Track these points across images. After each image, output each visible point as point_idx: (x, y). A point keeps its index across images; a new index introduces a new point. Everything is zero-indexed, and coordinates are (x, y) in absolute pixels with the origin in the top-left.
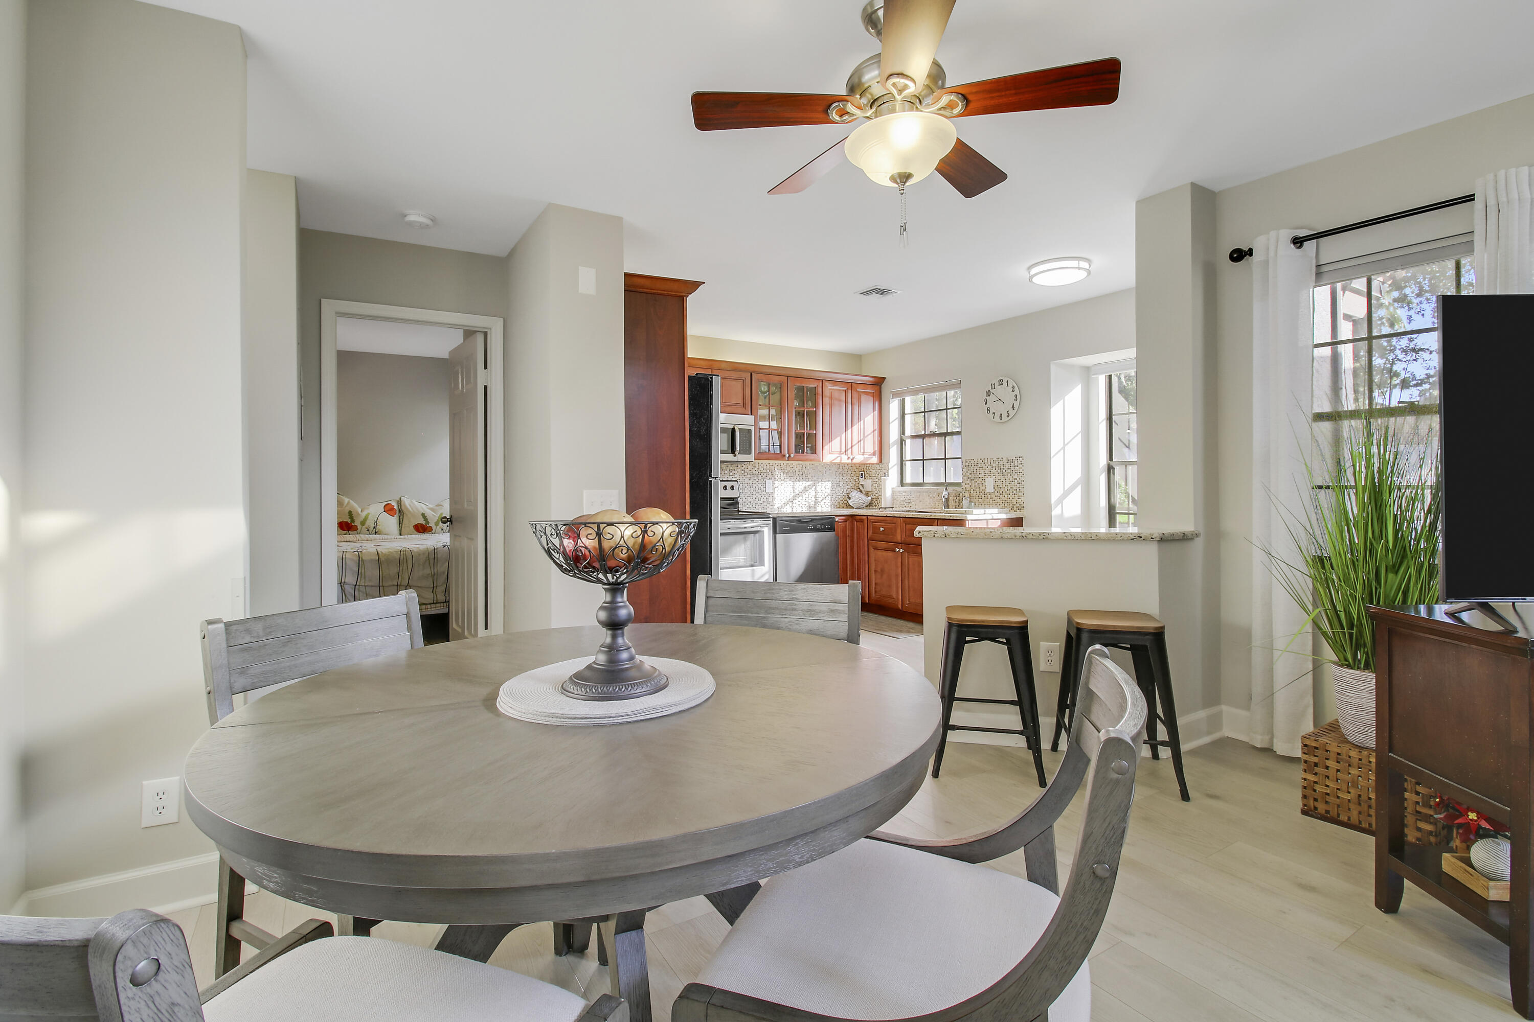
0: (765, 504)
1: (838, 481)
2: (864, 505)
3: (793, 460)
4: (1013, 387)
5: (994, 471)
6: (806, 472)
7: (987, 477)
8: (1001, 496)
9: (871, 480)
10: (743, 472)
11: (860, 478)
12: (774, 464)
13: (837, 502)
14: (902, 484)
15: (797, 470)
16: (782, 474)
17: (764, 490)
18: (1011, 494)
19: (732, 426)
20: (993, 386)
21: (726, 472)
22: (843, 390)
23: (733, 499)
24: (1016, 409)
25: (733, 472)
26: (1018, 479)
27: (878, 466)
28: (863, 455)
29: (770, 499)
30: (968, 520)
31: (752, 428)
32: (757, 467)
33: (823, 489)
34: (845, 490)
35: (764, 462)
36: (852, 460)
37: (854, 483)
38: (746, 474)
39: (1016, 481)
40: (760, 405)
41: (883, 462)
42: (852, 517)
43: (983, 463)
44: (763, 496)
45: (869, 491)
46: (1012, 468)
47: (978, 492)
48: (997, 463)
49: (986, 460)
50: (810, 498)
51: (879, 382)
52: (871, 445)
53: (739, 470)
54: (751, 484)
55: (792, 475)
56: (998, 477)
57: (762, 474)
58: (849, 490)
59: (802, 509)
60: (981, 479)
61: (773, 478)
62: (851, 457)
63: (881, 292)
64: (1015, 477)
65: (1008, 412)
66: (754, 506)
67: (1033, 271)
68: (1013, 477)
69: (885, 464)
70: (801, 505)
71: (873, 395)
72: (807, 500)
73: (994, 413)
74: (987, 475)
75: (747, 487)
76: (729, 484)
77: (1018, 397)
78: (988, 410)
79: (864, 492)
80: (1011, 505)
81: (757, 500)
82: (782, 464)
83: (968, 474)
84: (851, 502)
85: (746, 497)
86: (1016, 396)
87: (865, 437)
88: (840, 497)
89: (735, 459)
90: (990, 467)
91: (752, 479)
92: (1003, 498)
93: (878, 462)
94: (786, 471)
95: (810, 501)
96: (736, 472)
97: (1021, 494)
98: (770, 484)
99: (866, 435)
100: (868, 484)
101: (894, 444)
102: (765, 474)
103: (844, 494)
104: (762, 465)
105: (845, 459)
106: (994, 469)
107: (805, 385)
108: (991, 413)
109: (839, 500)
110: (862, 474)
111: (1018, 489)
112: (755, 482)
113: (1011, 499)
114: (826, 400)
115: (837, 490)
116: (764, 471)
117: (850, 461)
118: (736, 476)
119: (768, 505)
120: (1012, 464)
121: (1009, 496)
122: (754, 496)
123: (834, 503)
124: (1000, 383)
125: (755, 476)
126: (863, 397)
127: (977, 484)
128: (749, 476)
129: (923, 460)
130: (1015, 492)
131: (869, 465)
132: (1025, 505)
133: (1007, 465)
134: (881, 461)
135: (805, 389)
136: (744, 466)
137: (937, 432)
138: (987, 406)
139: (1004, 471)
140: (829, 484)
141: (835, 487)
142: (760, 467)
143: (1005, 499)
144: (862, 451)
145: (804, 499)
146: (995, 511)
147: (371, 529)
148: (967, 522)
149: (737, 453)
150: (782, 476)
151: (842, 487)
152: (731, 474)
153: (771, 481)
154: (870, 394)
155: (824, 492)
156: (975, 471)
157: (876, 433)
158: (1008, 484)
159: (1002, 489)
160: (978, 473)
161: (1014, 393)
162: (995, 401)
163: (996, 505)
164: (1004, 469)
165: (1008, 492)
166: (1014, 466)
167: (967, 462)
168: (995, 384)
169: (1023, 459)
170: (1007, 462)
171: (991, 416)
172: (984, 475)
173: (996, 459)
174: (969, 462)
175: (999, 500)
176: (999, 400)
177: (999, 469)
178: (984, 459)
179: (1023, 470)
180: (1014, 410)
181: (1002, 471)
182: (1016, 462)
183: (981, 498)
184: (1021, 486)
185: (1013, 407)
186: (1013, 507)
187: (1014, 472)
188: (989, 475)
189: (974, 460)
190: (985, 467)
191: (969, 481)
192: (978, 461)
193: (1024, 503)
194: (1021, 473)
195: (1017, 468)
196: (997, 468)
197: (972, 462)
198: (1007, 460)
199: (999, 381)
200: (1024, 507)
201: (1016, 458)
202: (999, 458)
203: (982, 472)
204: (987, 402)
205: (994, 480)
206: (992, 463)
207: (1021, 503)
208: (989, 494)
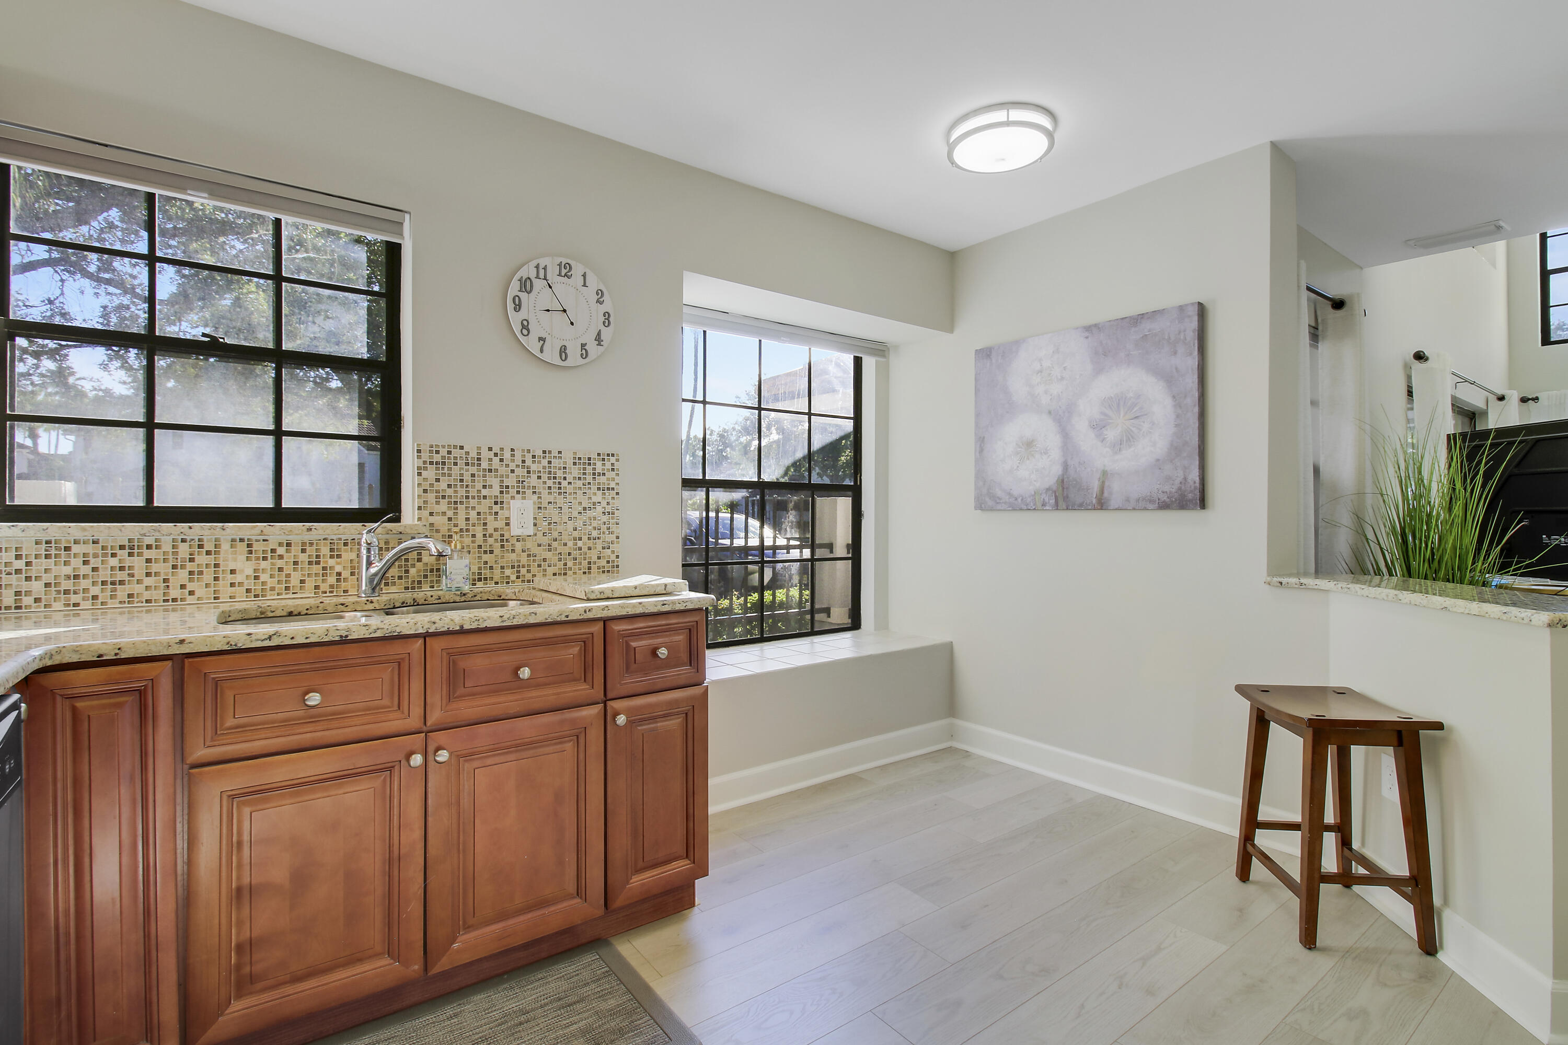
4: (600, 293)
5: (533, 481)
7: (513, 498)
8: (555, 544)
18: (585, 538)
20: (542, 271)
24: (605, 344)
26: (604, 504)
39: (600, 508)
43: (496, 460)
46: (589, 478)
47: (479, 536)
48: (545, 462)
49: (507, 455)
56: (546, 497)
60: (488, 503)
64: (595, 499)
65: (583, 345)
68: (590, 499)
73: (542, 338)
74: (512, 491)
77: (611, 320)
78: (525, 326)
80: (585, 563)
83: (443, 485)
86: (607, 315)
90: (521, 472)
92: (561, 549)
97: (610, 538)
106: (534, 477)
108: (534, 336)
111: (604, 528)
113: (585, 549)
120: (589, 469)
121: (580, 544)
124: (564, 272)
127: (473, 515)
130: (595, 534)
132: (620, 562)
133: (575, 471)
138: (522, 314)
139: (565, 483)
143: (566, 550)
156: (467, 477)
158: (575, 514)
159: (560, 528)
160: (479, 486)
161: (603, 308)
162: (548, 311)
163: (539, 566)
164: (565, 478)
165: (576, 534)
166: (594, 474)
167: (438, 452)
168: (545, 268)
169: (617, 460)
170: (575, 464)
171: (533, 345)
172: (502, 492)
173: (539, 453)
174: (443, 452)
175: (548, 555)
176: (565, 311)
177: (549, 478)
178: (502, 449)
179: (618, 484)
180: (599, 344)
181: (560, 484)
182: (599, 465)
183: (491, 552)
184: (613, 518)
185: (598, 339)
186: (589, 568)
187: (594, 488)
188: (518, 492)
189: (466, 449)
190: (503, 470)
191: (443, 506)
192: (479, 454)
193: (618, 557)
194: (613, 489)
195: (602, 479)
196: (545, 477)
197: (456, 453)
198: (575, 458)
199: (560, 265)
200: (618, 567)
201: (599, 455)
202: (550, 452)
203: (495, 483)
204: (520, 305)
205: (534, 503)
206: (529, 462)
207: (613, 557)
208: (518, 540)
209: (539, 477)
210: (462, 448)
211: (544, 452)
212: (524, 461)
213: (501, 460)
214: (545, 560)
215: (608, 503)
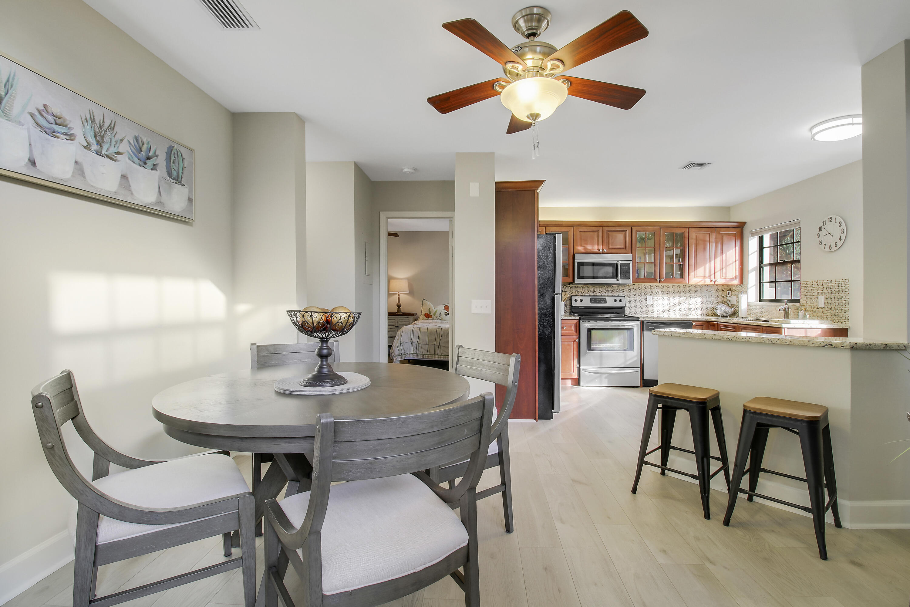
0: (646, 311)
1: (708, 297)
2: (728, 314)
3: (663, 282)
4: (840, 223)
5: (825, 290)
6: (680, 290)
7: (820, 296)
8: (830, 311)
9: (735, 297)
10: (630, 290)
11: (727, 296)
12: (654, 286)
13: (706, 312)
14: (761, 300)
15: (672, 289)
16: (660, 292)
17: (646, 302)
18: (839, 309)
19: (616, 262)
20: (824, 223)
21: (617, 290)
22: (707, 233)
23: (622, 307)
24: (843, 240)
25: (623, 290)
26: (844, 297)
27: (740, 287)
28: (725, 278)
29: (651, 308)
30: (784, 328)
31: (631, 263)
32: (641, 287)
33: (695, 302)
34: (714, 304)
35: (646, 284)
36: (714, 282)
37: (722, 299)
38: (632, 292)
39: (843, 298)
40: (638, 247)
41: (744, 283)
42: (708, 322)
43: (816, 284)
44: (645, 307)
45: (734, 305)
46: (840, 288)
47: (813, 307)
48: (828, 284)
49: (819, 282)
50: (683, 308)
51: (741, 226)
52: (732, 271)
53: (627, 289)
54: (636, 298)
55: (669, 292)
56: (828, 295)
57: (644, 292)
58: (717, 304)
59: (676, 316)
60: (814, 297)
61: (653, 295)
62: (714, 280)
63: (699, 165)
64: (842, 295)
65: (836, 243)
66: (638, 312)
67: (815, 130)
68: (840, 295)
69: (745, 285)
70: (676, 313)
71: (735, 235)
72: (681, 309)
73: (825, 245)
74: (820, 293)
75: (633, 300)
76: (618, 299)
77: (845, 231)
78: (821, 242)
79: (730, 306)
80: (838, 317)
81: (640, 309)
82: (660, 285)
83: (805, 292)
84: (717, 312)
85: (632, 306)
86: (843, 230)
87: (726, 266)
88: (709, 308)
89: (618, 282)
90: (822, 287)
91: (637, 295)
92: (832, 312)
93: (739, 284)
94: (664, 290)
95: (683, 311)
96: (625, 291)
97: (846, 309)
98: (650, 298)
99: (728, 264)
100: (733, 299)
101: (753, 270)
102: (647, 292)
103: (713, 306)
104: (644, 286)
105: (708, 282)
107: (674, 232)
108: (823, 244)
109: (709, 311)
110: (729, 293)
111: (844, 305)
112: (639, 297)
113: (839, 313)
114: (692, 241)
115: (706, 304)
116: (646, 290)
117: (713, 283)
118: (625, 293)
119: (649, 312)
120: (840, 285)
121: (837, 311)
122: (638, 307)
123: (704, 312)
124: (830, 220)
125: (639, 293)
126: (725, 238)
127: (811, 301)
128: (634, 293)
129: (775, 282)
130: (841, 308)
131: (734, 286)
132: (849, 318)
133: (836, 286)
134: (742, 282)
135: (674, 235)
136: (631, 287)
137: (786, 261)
138: (820, 238)
139: (833, 290)
140: (700, 299)
141: (705, 301)
142: (643, 287)
144: (724, 275)
145: (678, 309)
146: (817, 322)
147: (438, 317)
148: (783, 329)
149: (619, 278)
150: (660, 293)
151: (711, 301)
152: (621, 292)
153: (651, 297)
154: (732, 235)
155: (695, 305)
156: (810, 290)
157: (738, 263)
158: (836, 301)
159: (832, 305)
160: (813, 292)
161: (841, 228)
162: (825, 235)
163: (826, 317)
164: (833, 289)
165: (836, 307)
166: (841, 287)
167: (804, 283)
168: (825, 222)
169: (848, 281)
170: (836, 283)
171: (823, 246)
172: (817, 294)
173: (826, 281)
174: (805, 284)
175: (828, 314)
176: (829, 233)
177: (829, 289)
178: (817, 281)
179: (848, 290)
180: (841, 241)
181: (832, 290)
182: (843, 283)
183: (815, 312)
184: (847, 302)
185: (840, 239)
186: (840, 320)
187: (841, 291)
188: (821, 294)
189: (810, 282)
190: (818, 287)
191: (805, 299)
192: (813, 283)
193: (849, 316)
194: (847, 292)
195: (844, 288)
196: (828, 288)
197: (808, 283)
198: (836, 282)
199: (829, 219)
200: (849, 320)
201: (843, 280)
202: (829, 280)
203: (816, 291)
204: (819, 236)
205: (825, 297)
206: (824, 283)
207: (847, 316)
208: (821, 309)
209: (826, 289)
210: (809, 281)
211: (828, 280)
212: (822, 284)
213: (817, 284)
214: (828, 315)
215: (846, 297)
